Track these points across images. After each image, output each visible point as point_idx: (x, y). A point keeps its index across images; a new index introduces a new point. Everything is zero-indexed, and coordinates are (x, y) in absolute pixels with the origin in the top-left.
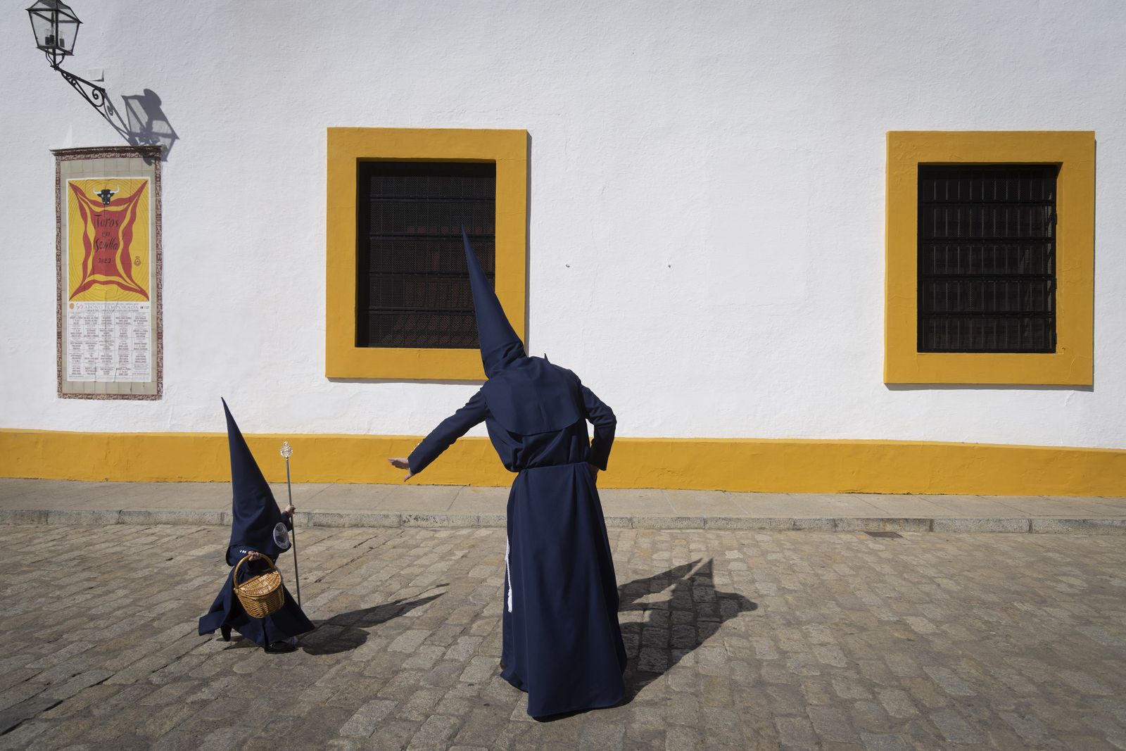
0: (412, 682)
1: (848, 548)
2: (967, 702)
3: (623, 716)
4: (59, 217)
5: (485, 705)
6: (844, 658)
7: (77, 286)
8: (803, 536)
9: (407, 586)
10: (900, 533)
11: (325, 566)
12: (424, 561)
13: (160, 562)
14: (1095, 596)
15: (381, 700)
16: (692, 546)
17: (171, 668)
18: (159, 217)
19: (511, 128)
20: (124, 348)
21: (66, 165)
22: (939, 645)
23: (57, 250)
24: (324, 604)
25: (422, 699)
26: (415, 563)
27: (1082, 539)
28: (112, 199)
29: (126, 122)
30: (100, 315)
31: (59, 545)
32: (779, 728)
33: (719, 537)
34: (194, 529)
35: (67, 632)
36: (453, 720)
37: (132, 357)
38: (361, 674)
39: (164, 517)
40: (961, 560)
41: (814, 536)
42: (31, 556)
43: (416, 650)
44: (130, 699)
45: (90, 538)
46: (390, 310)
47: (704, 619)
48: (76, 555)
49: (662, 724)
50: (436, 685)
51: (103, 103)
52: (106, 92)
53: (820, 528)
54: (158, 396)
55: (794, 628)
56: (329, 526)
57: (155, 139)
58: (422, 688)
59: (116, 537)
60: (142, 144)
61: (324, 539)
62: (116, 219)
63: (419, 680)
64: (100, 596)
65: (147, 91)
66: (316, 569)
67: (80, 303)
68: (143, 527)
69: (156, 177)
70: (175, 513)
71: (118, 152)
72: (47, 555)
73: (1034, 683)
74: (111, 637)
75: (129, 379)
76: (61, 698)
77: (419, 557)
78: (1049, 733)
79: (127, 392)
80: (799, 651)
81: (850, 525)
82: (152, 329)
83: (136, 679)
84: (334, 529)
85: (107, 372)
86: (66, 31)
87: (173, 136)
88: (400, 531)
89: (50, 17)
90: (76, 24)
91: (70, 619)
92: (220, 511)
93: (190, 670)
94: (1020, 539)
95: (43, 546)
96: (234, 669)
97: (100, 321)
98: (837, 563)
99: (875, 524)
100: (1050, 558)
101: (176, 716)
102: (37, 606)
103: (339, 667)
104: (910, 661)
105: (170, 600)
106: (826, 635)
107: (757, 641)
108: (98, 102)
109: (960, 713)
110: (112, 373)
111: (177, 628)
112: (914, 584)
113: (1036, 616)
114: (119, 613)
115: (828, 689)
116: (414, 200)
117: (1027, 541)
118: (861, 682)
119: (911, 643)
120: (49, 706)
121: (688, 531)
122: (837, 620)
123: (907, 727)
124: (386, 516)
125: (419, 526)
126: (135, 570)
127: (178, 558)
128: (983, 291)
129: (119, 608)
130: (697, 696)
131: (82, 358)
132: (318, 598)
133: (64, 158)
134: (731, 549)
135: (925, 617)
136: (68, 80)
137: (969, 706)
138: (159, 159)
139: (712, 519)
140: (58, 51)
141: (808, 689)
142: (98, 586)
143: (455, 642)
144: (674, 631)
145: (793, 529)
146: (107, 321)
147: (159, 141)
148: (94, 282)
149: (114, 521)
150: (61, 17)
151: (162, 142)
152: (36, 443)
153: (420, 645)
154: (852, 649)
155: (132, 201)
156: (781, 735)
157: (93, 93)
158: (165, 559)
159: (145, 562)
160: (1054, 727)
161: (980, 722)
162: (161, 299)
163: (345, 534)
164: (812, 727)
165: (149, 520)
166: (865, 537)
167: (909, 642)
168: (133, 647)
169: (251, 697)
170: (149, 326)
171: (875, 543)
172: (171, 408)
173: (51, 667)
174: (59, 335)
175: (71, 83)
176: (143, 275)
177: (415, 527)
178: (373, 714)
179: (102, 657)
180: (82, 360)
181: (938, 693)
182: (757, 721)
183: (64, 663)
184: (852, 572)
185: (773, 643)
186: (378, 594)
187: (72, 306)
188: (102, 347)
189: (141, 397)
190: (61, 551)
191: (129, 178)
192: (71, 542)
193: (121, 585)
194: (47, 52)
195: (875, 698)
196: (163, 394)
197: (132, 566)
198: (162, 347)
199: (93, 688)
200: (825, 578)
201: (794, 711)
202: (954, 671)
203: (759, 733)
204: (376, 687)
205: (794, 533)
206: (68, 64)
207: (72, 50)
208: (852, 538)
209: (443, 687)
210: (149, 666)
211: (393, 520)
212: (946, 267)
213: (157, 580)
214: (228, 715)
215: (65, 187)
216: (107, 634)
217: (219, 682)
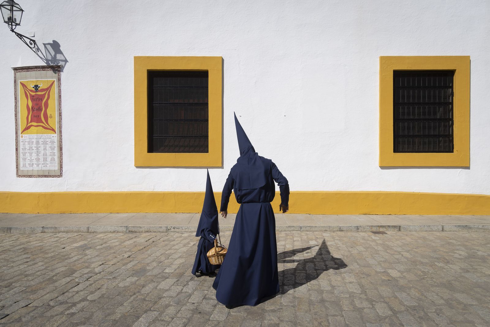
0: (167, 303)
1: (363, 239)
2: (414, 308)
3: (261, 317)
4: (16, 97)
5: (199, 313)
6: (360, 289)
7: (24, 127)
8: (344, 234)
9: (168, 259)
10: (386, 232)
11: (132, 250)
12: (176, 247)
13: (59, 250)
14: (471, 259)
15: (153, 311)
16: (295, 239)
17: (60, 298)
18: (60, 97)
19: (215, 56)
20: (45, 155)
21: (18, 74)
22: (402, 282)
23: (15, 112)
24: (131, 268)
25: (171, 310)
26: (172, 248)
27: (466, 234)
28: (39, 89)
29: (45, 55)
30: (34, 141)
31: (14, 243)
32: (330, 321)
33: (307, 234)
34: (76, 234)
35: (14, 283)
36: (184, 320)
37: (49, 159)
38: (144, 300)
39: (62, 229)
40: (412, 244)
41: (349, 233)
42: (2, 248)
43: (170, 288)
44: (39, 313)
45: (28, 239)
46: (162, 136)
47: (299, 272)
48: (22, 247)
49: (278, 320)
50: (178, 304)
51: (35, 47)
52: (36, 42)
53: (351, 230)
54: (60, 175)
55: (338, 275)
56: (136, 232)
57: (58, 62)
58: (171, 305)
59: (41, 238)
60: (52, 64)
61: (133, 238)
62: (41, 98)
63: (170, 302)
64: (31, 265)
65: (54, 41)
66: (128, 251)
67: (26, 135)
68: (53, 234)
69: (59, 79)
70: (67, 227)
71: (42, 68)
72: (9, 247)
73: (443, 299)
74: (34, 284)
75: (48, 168)
76: (8, 313)
77: (174, 245)
78: (450, 322)
79: (47, 174)
80: (340, 286)
81: (364, 229)
82: (58, 146)
83: (43, 303)
84: (138, 233)
85: (38, 165)
86: (17, 15)
87: (66, 61)
88: (167, 234)
89: (10, 9)
90: (21, 12)
91: (16, 276)
92: (87, 227)
93: (68, 299)
94: (438, 234)
95: (8, 243)
96: (88, 298)
97: (34, 143)
98: (358, 246)
99: (375, 228)
100: (451, 243)
101: (59, 321)
102: (2, 271)
103: (135, 296)
104: (389, 290)
105: (62, 267)
106: (352, 278)
107: (322, 282)
108: (32, 46)
109: (410, 313)
110: (40, 166)
111: (64, 279)
112: (392, 255)
113: (445, 269)
114: (38, 273)
115: (352, 303)
116: (172, 88)
117: (441, 235)
118: (367, 299)
119: (390, 281)
120: (3, 317)
121: (294, 232)
122: (358, 271)
123: (387, 320)
124: (161, 227)
125: (175, 231)
126: (47, 253)
127: (67, 248)
128: (422, 126)
129: (39, 271)
130: (294, 307)
131: (27, 159)
132: (128, 265)
133: (17, 71)
134: (312, 240)
135: (396, 270)
136: (18, 36)
137: (415, 310)
138: (60, 71)
139: (304, 227)
140: (13, 24)
141: (344, 303)
142: (31, 261)
143: (187, 284)
144: (285, 277)
145: (339, 231)
146: (38, 143)
147: (60, 63)
148: (32, 126)
149: (40, 232)
150: (14, 8)
151: (61, 63)
152: (7, 197)
153: (172, 286)
154: (363, 285)
155: (48, 90)
156: (331, 325)
157: (30, 42)
158: (62, 248)
159: (52, 250)
160: (452, 319)
161: (419, 317)
162: (61, 133)
163: (142, 236)
164: (345, 321)
165: (56, 230)
166: (371, 234)
167: (389, 281)
168: (43, 289)
169: (94, 311)
170: (56, 145)
171: (375, 237)
172: (67, 181)
173: (5, 299)
174: (17, 149)
175: (20, 38)
176: (53, 122)
177: (173, 232)
178: (148, 318)
179: (29, 294)
180: (27, 160)
181: (401, 304)
182: (320, 319)
183: (11, 297)
184: (365, 250)
185: (329, 282)
186: (155, 263)
187: (22, 137)
188: (36, 154)
189: (53, 176)
190: (16, 245)
191: (47, 80)
192: (20, 241)
193: (41, 260)
194: (9, 24)
195: (373, 307)
196: (63, 175)
197: (46, 251)
198: (62, 154)
199: (23, 308)
200: (353, 252)
201: (337, 314)
202: (408, 294)
203: (321, 324)
204: (150, 305)
205: (340, 232)
206: (18, 29)
207: (20, 23)
208: (365, 235)
209: (180, 305)
210: (49, 297)
211: (164, 229)
212: (406, 116)
213: (57, 257)
214: (83, 319)
215: (18, 84)
216: (32, 283)
217: (81, 304)
